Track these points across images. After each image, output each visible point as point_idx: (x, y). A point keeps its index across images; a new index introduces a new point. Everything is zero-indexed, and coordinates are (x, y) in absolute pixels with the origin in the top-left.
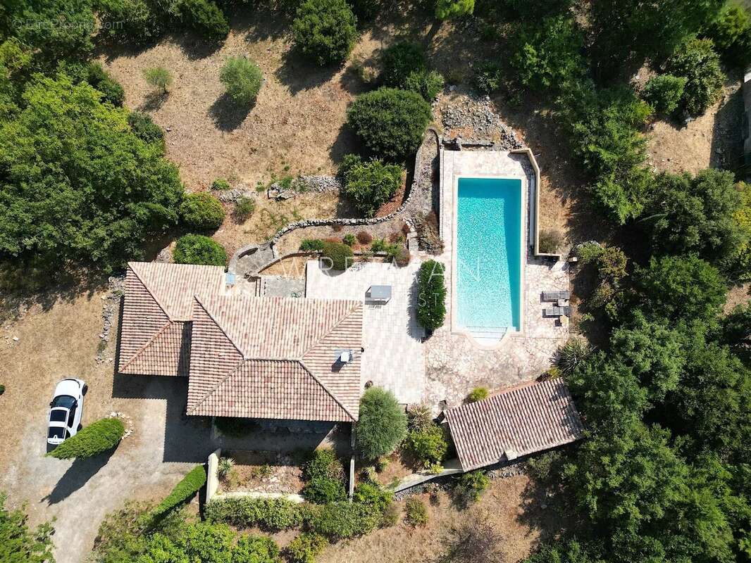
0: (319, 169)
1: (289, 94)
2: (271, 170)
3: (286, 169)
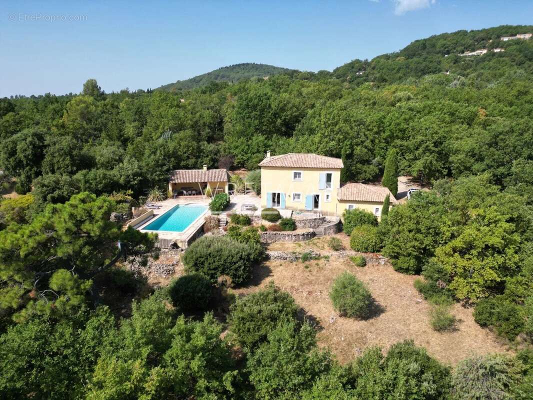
0: (281, 265)
1: (305, 310)
2: (320, 268)
3: (307, 267)
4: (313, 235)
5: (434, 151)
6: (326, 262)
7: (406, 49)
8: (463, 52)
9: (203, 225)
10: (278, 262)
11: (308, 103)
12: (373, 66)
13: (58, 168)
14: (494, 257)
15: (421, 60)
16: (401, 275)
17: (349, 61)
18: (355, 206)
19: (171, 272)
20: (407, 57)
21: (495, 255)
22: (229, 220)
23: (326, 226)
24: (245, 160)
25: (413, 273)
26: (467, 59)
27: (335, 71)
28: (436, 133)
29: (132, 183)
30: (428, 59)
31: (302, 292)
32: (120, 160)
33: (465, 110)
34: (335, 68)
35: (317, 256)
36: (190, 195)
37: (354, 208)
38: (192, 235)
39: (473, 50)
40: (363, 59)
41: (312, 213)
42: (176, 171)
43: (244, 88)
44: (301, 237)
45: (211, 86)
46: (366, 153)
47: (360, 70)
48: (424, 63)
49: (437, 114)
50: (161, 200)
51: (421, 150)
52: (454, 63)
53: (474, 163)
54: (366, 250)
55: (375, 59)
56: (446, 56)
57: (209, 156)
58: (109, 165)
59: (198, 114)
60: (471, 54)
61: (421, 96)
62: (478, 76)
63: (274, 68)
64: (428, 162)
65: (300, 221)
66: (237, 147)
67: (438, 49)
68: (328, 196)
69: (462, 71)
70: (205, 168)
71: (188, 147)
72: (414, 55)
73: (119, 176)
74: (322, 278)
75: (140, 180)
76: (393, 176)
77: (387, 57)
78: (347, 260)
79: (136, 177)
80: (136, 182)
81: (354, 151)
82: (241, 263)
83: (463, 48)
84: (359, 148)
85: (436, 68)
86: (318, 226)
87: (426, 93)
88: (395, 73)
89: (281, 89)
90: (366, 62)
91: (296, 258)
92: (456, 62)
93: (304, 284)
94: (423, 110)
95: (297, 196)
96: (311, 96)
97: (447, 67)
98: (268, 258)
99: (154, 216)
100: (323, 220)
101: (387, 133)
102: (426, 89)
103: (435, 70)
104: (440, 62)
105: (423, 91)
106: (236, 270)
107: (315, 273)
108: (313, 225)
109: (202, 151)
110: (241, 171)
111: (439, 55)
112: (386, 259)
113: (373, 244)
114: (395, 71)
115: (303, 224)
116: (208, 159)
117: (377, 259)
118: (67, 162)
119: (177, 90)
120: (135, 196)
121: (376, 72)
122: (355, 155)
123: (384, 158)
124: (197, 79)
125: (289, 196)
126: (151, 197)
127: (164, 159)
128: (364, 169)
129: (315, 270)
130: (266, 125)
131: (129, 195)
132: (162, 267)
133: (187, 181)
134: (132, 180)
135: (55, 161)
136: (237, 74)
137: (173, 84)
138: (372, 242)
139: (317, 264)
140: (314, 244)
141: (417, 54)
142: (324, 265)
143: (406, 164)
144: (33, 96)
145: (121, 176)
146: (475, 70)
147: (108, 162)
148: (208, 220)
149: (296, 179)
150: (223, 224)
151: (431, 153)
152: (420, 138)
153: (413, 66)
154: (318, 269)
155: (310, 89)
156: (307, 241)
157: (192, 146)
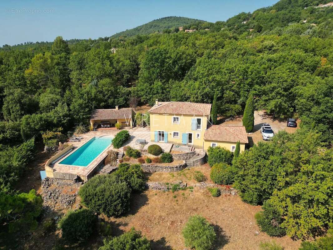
0: (156, 194)
1: (166, 240)
2: (184, 198)
3: (175, 197)
4: (185, 166)
5: (283, 95)
6: (190, 192)
7: (277, 4)
8: (318, 5)
9: (105, 158)
10: (154, 191)
11: (199, 52)
12: (253, 17)
13: (13, 112)
14: (318, 207)
15: (287, 12)
16: (246, 205)
17: (237, 14)
18: (217, 145)
19: (72, 202)
20: (278, 10)
21: (320, 206)
22: (125, 153)
23: (195, 160)
24: (148, 100)
25: (256, 204)
26: (320, 10)
27: (228, 21)
28: (286, 81)
29: (63, 122)
30: (292, 11)
31: (167, 221)
32: (56, 105)
33: (311, 60)
34: (228, 19)
35: (184, 187)
36: (106, 127)
37: (216, 146)
38: (92, 170)
39: (325, 3)
40: (247, 12)
41: (187, 147)
42: (97, 110)
43: (157, 41)
44: (175, 169)
45: (137, 39)
46: (234, 95)
47: (244, 20)
48: (289, 14)
49: (289, 65)
50: (84, 133)
51: (273, 94)
52: (311, 13)
53: (313, 106)
54: (221, 183)
55: (255, 11)
56: (305, 8)
57: (123, 97)
58: (48, 108)
59: (121, 63)
60: (323, 6)
61: (282, 44)
62: (327, 24)
63: (188, 19)
64: (279, 103)
65: (176, 155)
66: (143, 90)
67: (299, 4)
68: (198, 135)
69: (316, 20)
70: (117, 108)
71: (108, 91)
72: (283, 8)
73: (53, 117)
74: (184, 208)
75: (69, 120)
76: (250, 115)
77: (264, 10)
78: (206, 191)
79: (65, 118)
80: (65, 121)
81: (224, 94)
82: (119, 201)
83: (318, 2)
84: (227, 92)
85: (297, 18)
86: (190, 158)
87: (285, 41)
88: (268, 22)
89: (181, 41)
90: (249, 15)
91: (168, 189)
92: (312, 12)
93: (170, 213)
94: (279, 60)
95: (175, 134)
96: (202, 46)
97: (305, 16)
98: (147, 188)
99: (73, 148)
100: (194, 153)
101: (250, 80)
102: (286, 39)
103: (296, 19)
104: (300, 13)
105: (283, 40)
106: (115, 206)
107: (180, 202)
108: (185, 158)
109: (118, 93)
110: (146, 106)
111: (300, 8)
112: (236, 191)
113: (227, 179)
114: (268, 20)
115: (178, 158)
116: (122, 99)
117: (229, 190)
118: (18, 108)
119: (123, 37)
120: (64, 132)
121: (255, 22)
122: (224, 97)
123: (247, 98)
124: (139, 28)
125: (171, 134)
126: (77, 130)
127: (88, 102)
128: (231, 107)
129: (180, 199)
130: (165, 72)
131: (59, 131)
132: (66, 197)
133: (103, 118)
134: (63, 120)
135: (10, 107)
136: (164, 24)
137: (123, 32)
138: (226, 177)
139: (183, 194)
140: (184, 175)
141: (284, 7)
142: (188, 195)
143: (262, 104)
144: (38, 43)
145: (55, 117)
146: (325, 19)
147: (47, 107)
148: (110, 153)
149: (175, 122)
150: (120, 156)
151: (281, 96)
152: (273, 85)
153: (281, 16)
154: (184, 199)
155: (201, 42)
156: (180, 172)
157: (110, 90)
